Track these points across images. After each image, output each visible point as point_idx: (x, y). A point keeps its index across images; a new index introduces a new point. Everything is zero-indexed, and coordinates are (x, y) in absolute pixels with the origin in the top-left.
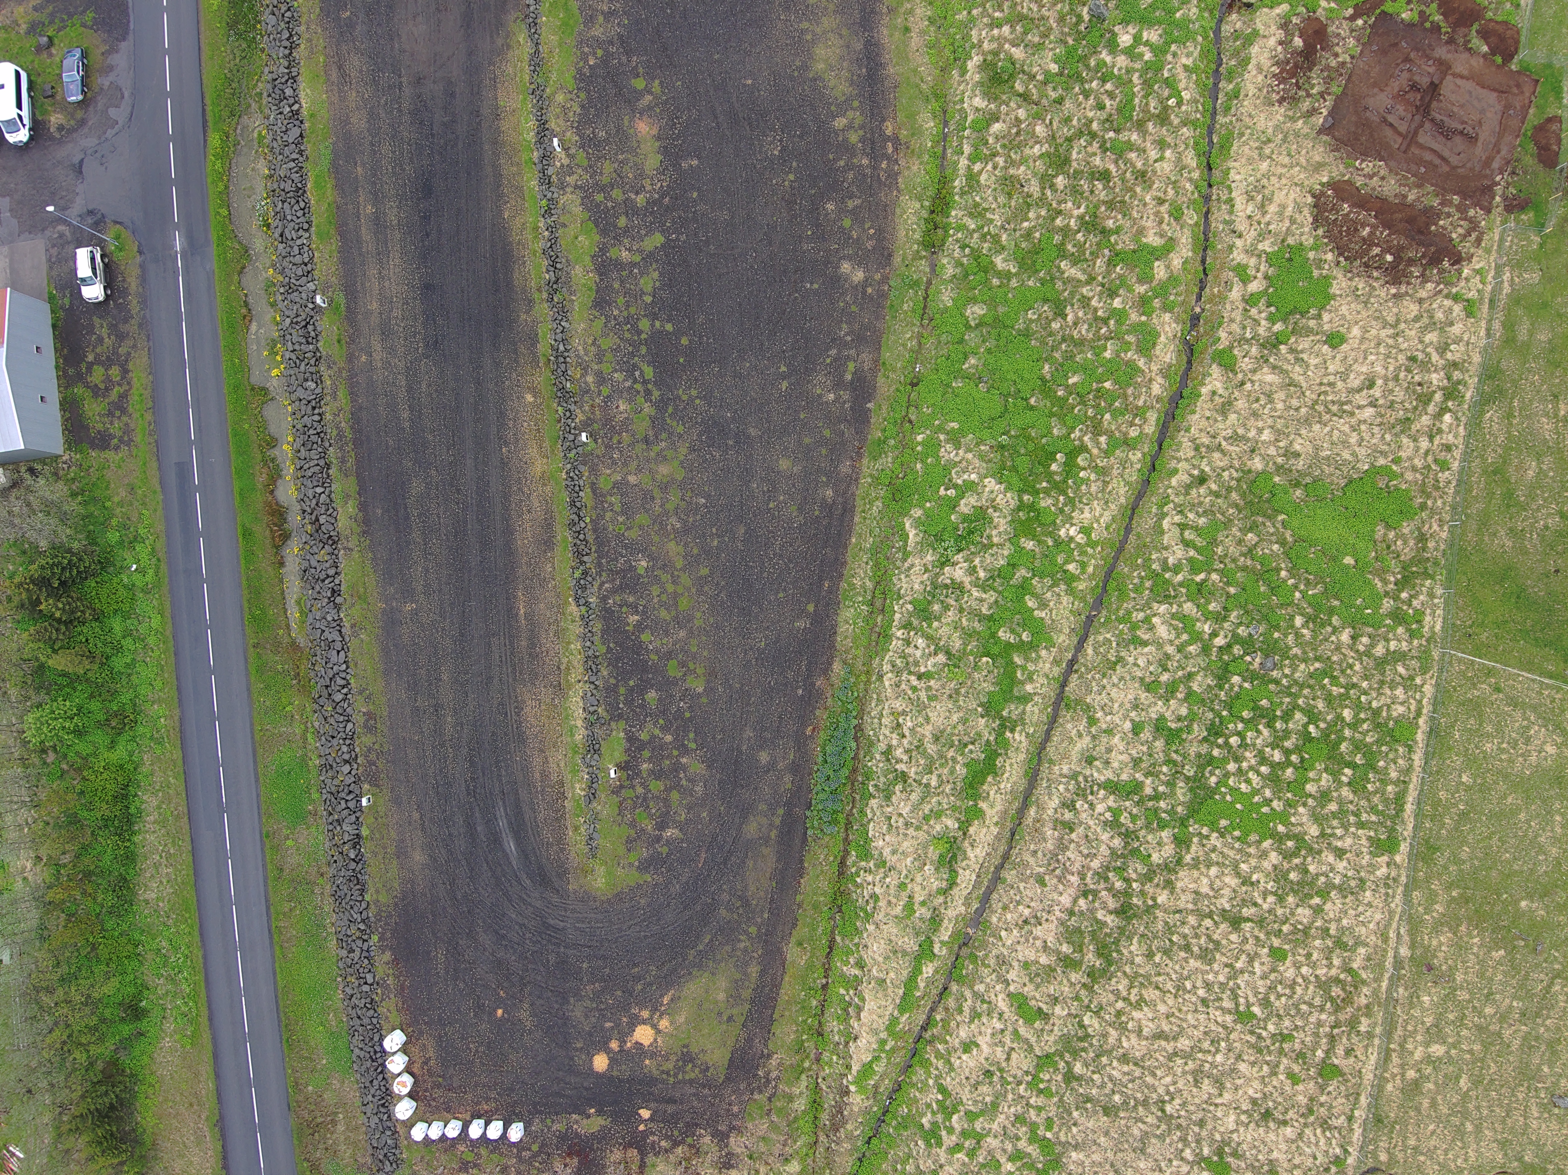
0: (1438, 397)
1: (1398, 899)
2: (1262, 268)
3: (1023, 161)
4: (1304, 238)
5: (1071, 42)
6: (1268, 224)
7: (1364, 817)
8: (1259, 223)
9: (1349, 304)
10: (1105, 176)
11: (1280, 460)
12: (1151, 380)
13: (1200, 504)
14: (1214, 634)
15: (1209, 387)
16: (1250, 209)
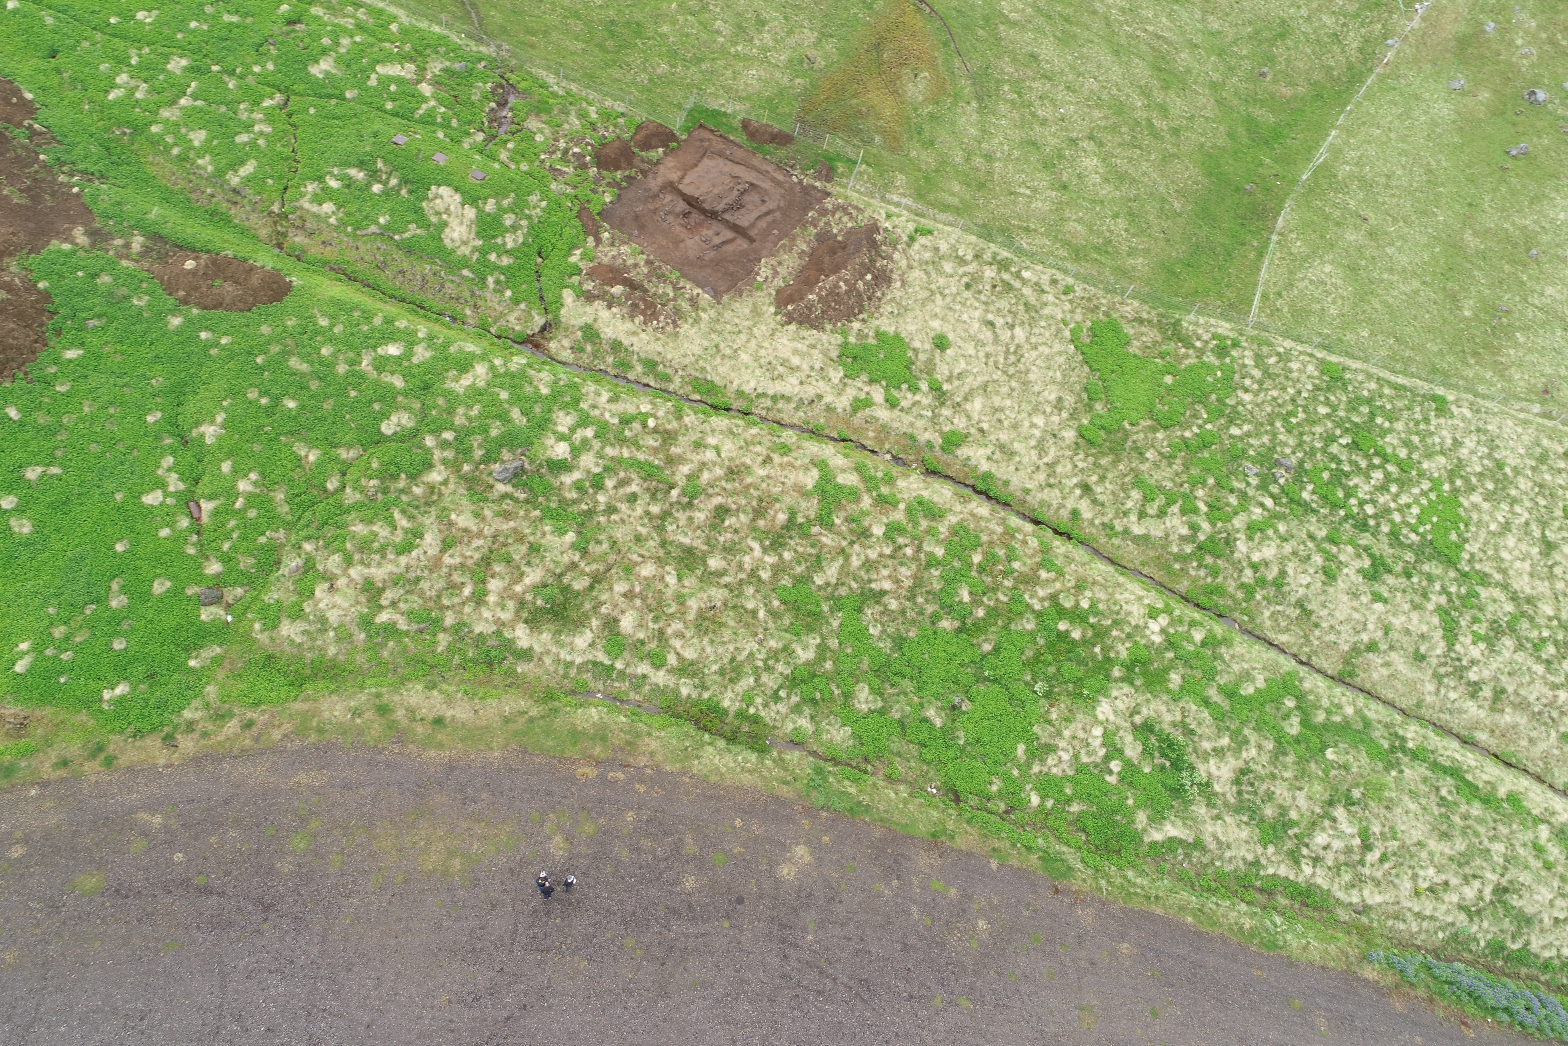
0: (1006, 276)
1: (1488, 404)
2: (860, 385)
3: (681, 599)
4: (833, 341)
5: (537, 513)
6: (812, 368)
7: (1418, 416)
8: (809, 376)
9: (905, 322)
10: (722, 512)
11: (1065, 415)
12: (972, 514)
13: (1113, 493)
14: (1262, 505)
15: (983, 462)
16: (794, 380)
